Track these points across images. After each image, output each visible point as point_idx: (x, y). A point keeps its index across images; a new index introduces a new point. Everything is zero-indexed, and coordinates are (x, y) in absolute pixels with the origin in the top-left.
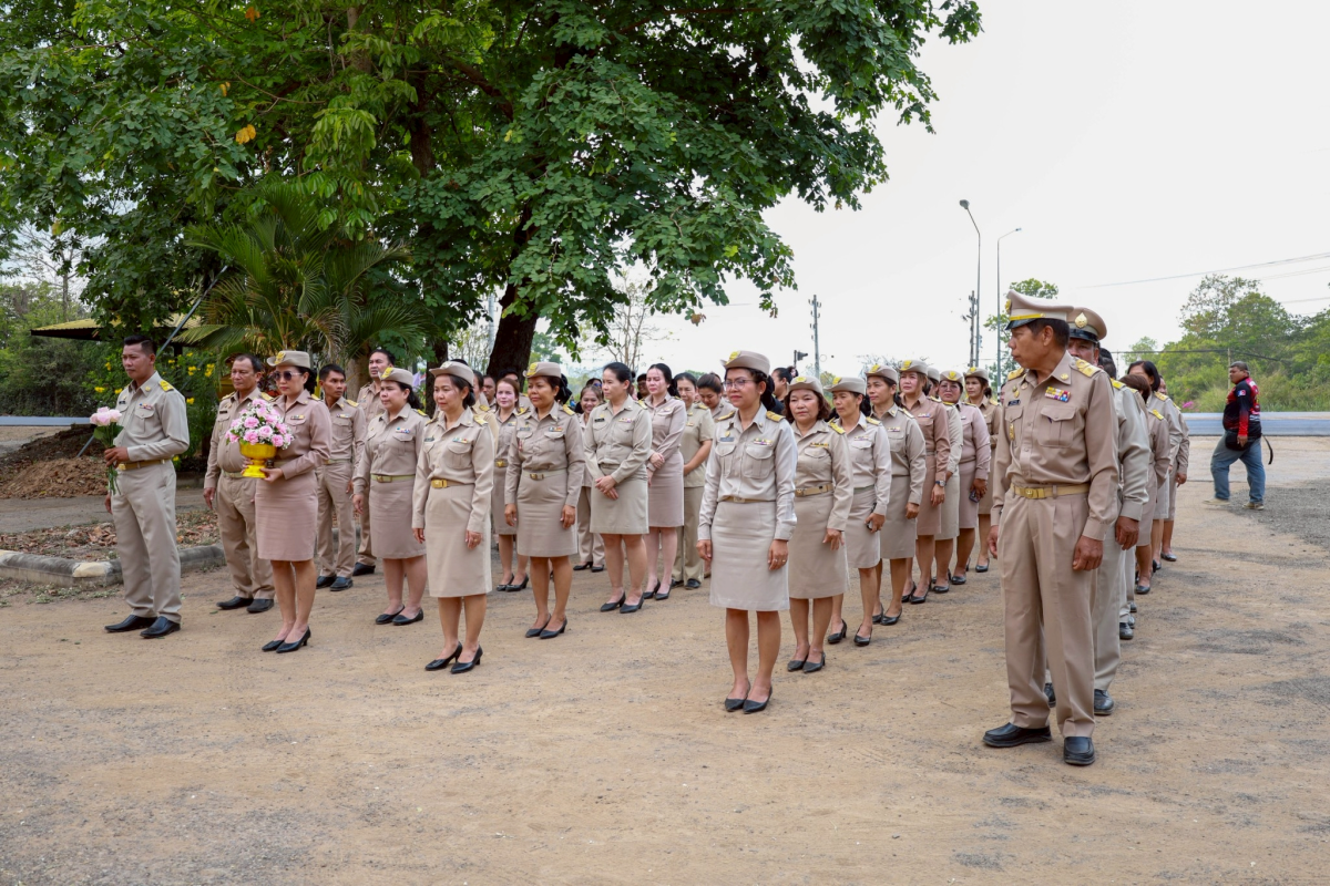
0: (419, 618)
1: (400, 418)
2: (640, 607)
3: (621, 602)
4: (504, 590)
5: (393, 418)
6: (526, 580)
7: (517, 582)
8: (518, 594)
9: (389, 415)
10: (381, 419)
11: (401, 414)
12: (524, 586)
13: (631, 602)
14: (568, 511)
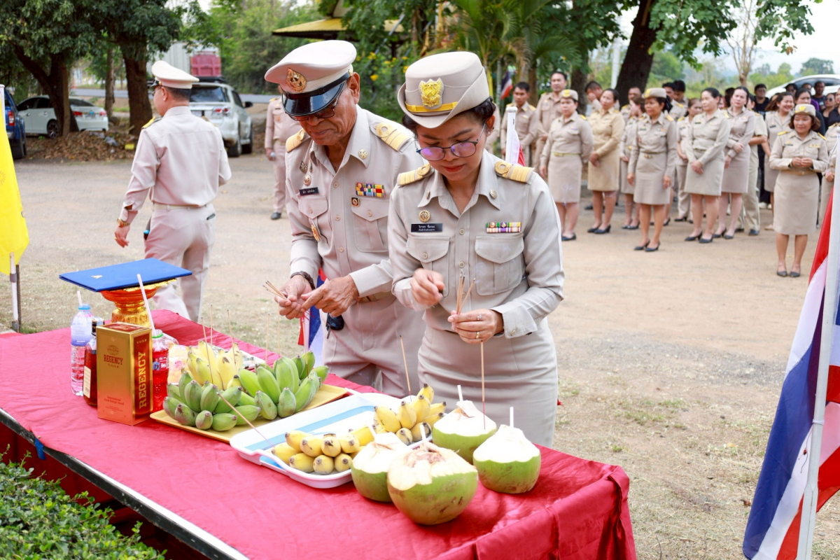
0: (574, 238)
1: (571, 121)
2: (711, 241)
3: (699, 237)
4: (626, 228)
5: (567, 120)
6: (639, 223)
7: (633, 224)
8: (633, 231)
9: (564, 118)
10: (559, 121)
11: (572, 118)
12: (637, 228)
13: (706, 237)
14: (666, 178)
